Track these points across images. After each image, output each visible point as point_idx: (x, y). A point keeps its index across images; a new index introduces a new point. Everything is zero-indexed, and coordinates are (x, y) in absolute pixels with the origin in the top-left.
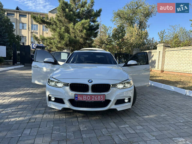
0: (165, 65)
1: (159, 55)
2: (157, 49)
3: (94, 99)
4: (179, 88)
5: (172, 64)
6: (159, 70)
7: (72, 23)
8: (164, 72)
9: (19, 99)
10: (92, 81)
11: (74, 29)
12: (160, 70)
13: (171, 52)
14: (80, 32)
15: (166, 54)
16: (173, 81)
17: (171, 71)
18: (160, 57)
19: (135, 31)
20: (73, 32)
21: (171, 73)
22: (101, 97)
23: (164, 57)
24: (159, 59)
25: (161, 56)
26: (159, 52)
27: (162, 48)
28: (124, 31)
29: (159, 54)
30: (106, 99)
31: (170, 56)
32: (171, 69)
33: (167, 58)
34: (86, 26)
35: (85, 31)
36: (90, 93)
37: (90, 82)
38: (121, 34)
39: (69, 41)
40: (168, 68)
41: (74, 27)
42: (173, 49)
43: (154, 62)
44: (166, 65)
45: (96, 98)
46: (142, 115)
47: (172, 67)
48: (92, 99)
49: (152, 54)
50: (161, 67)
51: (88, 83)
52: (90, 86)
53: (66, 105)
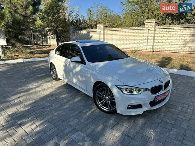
2: (98, 29)
10: (162, 81)
15: (105, 34)
25: (102, 35)
33: (107, 38)
35: (31, 8)
36: (163, 91)
45: (166, 95)
51: (161, 84)
52: (164, 86)
53: (145, 109)
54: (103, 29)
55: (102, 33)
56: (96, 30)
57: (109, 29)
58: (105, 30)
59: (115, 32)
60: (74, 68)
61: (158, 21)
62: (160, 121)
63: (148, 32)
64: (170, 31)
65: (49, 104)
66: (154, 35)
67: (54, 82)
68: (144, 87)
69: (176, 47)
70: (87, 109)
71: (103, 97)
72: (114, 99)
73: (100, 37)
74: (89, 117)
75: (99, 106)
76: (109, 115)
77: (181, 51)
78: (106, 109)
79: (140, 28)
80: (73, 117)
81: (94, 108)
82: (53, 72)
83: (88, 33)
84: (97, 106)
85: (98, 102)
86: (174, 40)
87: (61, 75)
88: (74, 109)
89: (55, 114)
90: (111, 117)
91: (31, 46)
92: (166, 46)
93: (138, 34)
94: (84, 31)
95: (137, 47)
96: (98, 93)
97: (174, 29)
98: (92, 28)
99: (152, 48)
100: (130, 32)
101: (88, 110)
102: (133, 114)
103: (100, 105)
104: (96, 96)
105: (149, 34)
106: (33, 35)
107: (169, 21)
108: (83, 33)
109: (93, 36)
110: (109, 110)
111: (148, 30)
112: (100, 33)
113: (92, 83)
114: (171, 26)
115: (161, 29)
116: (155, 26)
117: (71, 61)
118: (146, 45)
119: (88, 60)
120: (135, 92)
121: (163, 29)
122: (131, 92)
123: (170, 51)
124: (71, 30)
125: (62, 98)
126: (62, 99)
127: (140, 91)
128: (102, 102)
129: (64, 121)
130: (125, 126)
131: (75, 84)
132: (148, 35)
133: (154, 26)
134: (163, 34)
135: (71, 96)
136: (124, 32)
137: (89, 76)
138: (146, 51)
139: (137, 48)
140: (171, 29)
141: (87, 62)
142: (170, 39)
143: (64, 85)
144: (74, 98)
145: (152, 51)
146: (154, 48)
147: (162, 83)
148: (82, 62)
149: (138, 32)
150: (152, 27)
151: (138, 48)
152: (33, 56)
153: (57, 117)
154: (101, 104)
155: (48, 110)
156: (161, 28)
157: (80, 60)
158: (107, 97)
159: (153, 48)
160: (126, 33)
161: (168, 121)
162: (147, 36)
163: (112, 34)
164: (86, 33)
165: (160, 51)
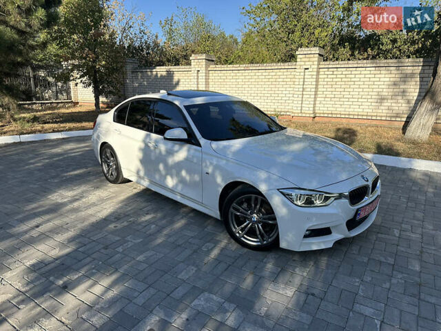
1: (198, 79)
2: (192, 66)
13: (221, 74)
15: (210, 78)
18: (200, 83)
23: (207, 83)
25: (203, 81)
26: (196, 72)
27: (204, 63)
33: (214, 86)
37: (365, 179)
51: (366, 183)
52: (371, 186)
53: (336, 236)
54: (204, 66)
55: (202, 74)
56: (188, 67)
57: (219, 67)
58: (209, 69)
59: (232, 74)
60: (170, 153)
61: (323, 52)
62: (366, 260)
63: (303, 74)
64: (350, 72)
65: (118, 238)
66: (317, 81)
67: (113, 188)
68: (335, 191)
69: (361, 107)
70: (208, 244)
71: (246, 214)
72: (275, 219)
73: (198, 84)
74: (218, 260)
75: (238, 235)
76: (259, 254)
77: (372, 116)
78: (252, 241)
79: (286, 65)
80: (182, 264)
81: (224, 241)
82: (108, 165)
83: (170, 75)
84: (232, 235)
85: (235, 228)
86: (357, 93)
87: (130, 171)
88: (179, 246)
89: (140, 258)
90: (266, 257)
91: (29, 104)
92: (341, 105)
93: (282, 80)
94: (161, 71)
95: (282, 107)
96: (234, 208)
97: (358, 69)
98: (177, 63)
99: (312, 109)
100: (264, 74)
101: (210, 245)
102: (315, 248)
103: (238, 233)
104: (230, 213)
105: (306, 80)
106: (34, 77)
107: (345, 51)
108: (157, 74)
109: (181, 80)
110: (259, 243)
111: (303, 70)
112: (198, 76)
113: (219, 185)
114: (351, 62)
115: (330, 70)
116: (319, 61)
117: (165, 139)
118: (300, 102)
119: (204, 136)
120: (318, 203)
121: (336, 69)
122: (309, 202)
123: (349, 115)
124: (129, 67)
125: (143, 222)
126: (144, 224)
127: (327, 199)
128: (243, 226)
129: (167, 273)
130: (301, 275)
131: (172, 190)
132: (304, 82)
133: (316, 63)
134: (334, 80)
135: (164, 217)
136: (252, 74)
137: (210, 170)
138: (300, 115)
139: (280, 110)
140: (351, 69)
141: (202, 141)
142: (349, 90)
143: (139, 193)
144: (172, 222)
145: (312, 116)
146: (317, 108)
147: (368, 181)
148: (191, 140)
149: (282, 74)
150: (311, 63)
151: (283, 110)
152: (43, 127)
153: (145, 265)
154: (240, 232)
155: (120, 249)
156: (331, 66)
157: (185, 136)
158: (255, 215)
159: (314, 110)
160: (255, 77)
161: (382, 259)
162: (302, 83)
163: (225, 78)
164: (164, 74)
165: (330, 116)
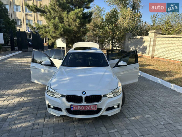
0: (155, 51)
1: (150, 42)
2: (149, 36)
3: (88, 108)
4: (166, 81)
5: (162, 51)
6: (149, 56)
7: (66, 12)
8: (154, 58)
9: (22, 99)
10: (86, 93)
11: (67, 18)
12: (151, 56)
13: (162, 39)
14: (73, 22)
15: (157, 41)
16: (161, 70)
17: (160, 57)
18: (151, 44)
19: (128, 15)
20: (66, 21)
21: (161, 60)
22: (93, 107)
23: (154, 43)
24: (150, 45)
25: (152, 42)
26: (150, 38)
27: (154, 34)
28: (117, 16)
29: (151, 40)
30: (98, 108)
31: (161, 43)
32: (161, 56)
33: (158, 45)
34: (79, 15)
35: (78, 20)
36: (84, 103)
37: (83, 93)
38: (114, 19)
39: (64, 31)
40: (159, 54)
41: (68, 16)
42: (164, 36)
43: (145, 48)
44: (157, 51)
45: (89, 108)
46: (129, 116)
47: (162, 53)
48: (86, 109)
49: (144, 40)
50: (151, 53)
52: (84, 97)
53: (63, 113)
54: (154, 36)
57: (161, 36)
59: (167, 40)
109: (145, 42)
124: (127, 37)
136: (177, 40)
